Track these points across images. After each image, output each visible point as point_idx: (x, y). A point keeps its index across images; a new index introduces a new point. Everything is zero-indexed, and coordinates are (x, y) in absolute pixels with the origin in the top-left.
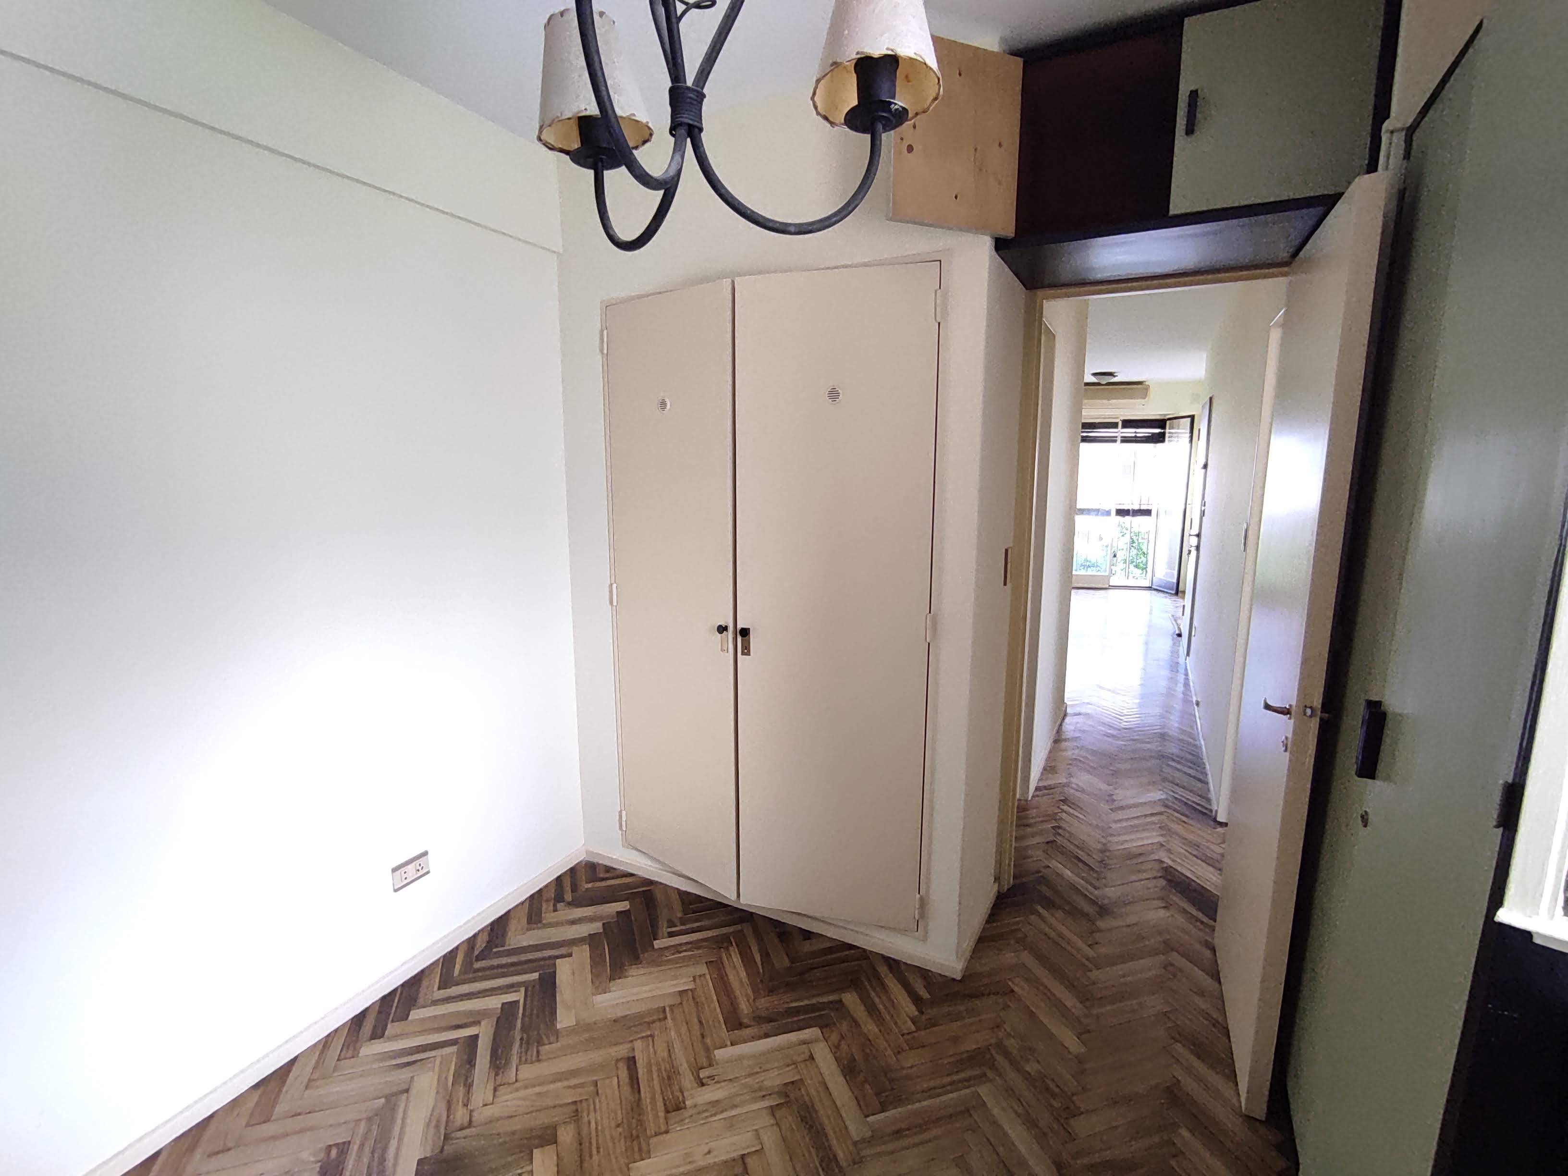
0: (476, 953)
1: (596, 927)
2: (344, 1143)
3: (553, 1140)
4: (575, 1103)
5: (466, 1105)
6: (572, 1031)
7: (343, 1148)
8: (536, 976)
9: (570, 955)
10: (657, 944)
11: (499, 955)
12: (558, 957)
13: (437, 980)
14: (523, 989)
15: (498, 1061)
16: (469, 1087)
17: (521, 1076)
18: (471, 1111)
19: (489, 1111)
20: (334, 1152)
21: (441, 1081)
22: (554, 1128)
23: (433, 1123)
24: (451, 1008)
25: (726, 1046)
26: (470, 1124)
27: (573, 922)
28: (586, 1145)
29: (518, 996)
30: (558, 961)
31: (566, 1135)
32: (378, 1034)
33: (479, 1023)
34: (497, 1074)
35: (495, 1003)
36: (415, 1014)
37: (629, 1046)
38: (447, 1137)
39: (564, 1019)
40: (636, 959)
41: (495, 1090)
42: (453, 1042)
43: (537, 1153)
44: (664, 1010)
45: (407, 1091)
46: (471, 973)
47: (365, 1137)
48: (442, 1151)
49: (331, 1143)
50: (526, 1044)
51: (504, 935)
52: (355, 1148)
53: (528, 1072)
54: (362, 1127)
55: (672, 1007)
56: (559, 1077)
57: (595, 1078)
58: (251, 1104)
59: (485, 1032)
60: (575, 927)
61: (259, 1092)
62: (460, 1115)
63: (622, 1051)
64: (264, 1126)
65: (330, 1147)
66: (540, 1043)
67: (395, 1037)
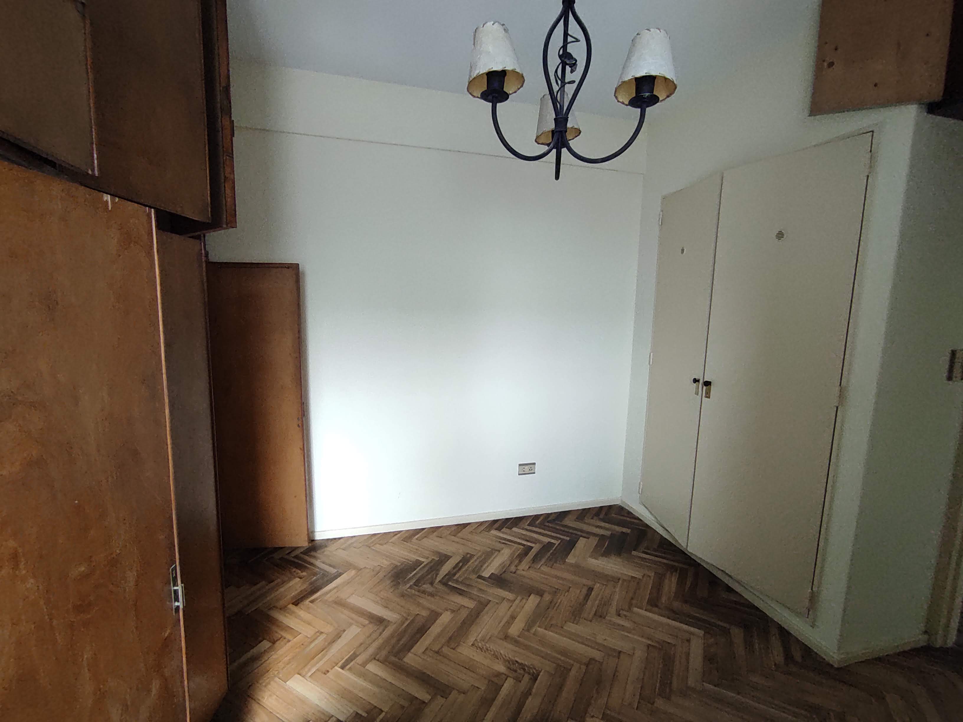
0: (549, 519)
1: (608, 533)
2: (472, 555)
3: (542, 596)
4: (558, 589)
5: (516, 566)
6: (571, 565)
7: (472, 556)
8: (568, 539)
9: (588, 538)
10: (634, 553)
11: (557, 524)
12: (581, 536)
13: (528, 522)
14: (560, 541)
15: (535, 559)
16: (520, 562)
17: (542, 568)
18: (517, 569)
19: (524, 573)
20: (469, 556)
21: (512, 554)
22: (544, 591)
23: (502, 565)
24: (528, 533)
25: (642, 609)
26: (515, 573)
27: (597, 527)
28: (553, 604)
29: (557, 542)
30: (581, 538)
31: (547, 597)
32: (499, 529)
33: (536, 544)
34: (533, 563)
35: (546, 540)
36: (514, 529)
37: (593, 583)
38: (505, 572)
39: (571, 559)
40: (619, 553)
41: (529, 567)
42: (524, 545)
43: (532, 596)
44: (619, 579)
45: (499, 551)
46: (542, 526)
47: (481, 556)
48: (501, 575)
49: (469, 552)
50: (549, 559)
51: (564, 518)
52: (475, 558)
53: (545, 569)
54: (479, 554)
55: (624, 580)
56: (557, 577)
57: (571, 585)
58: (453, 529)
59: (536, 548)
60: (598, 529)
61: (456, 527)
62: (513, 568)
63: (590, 583)
64: (453, 537)
65: (468, 553)
66: (556, 562)
67: (503, 533)
